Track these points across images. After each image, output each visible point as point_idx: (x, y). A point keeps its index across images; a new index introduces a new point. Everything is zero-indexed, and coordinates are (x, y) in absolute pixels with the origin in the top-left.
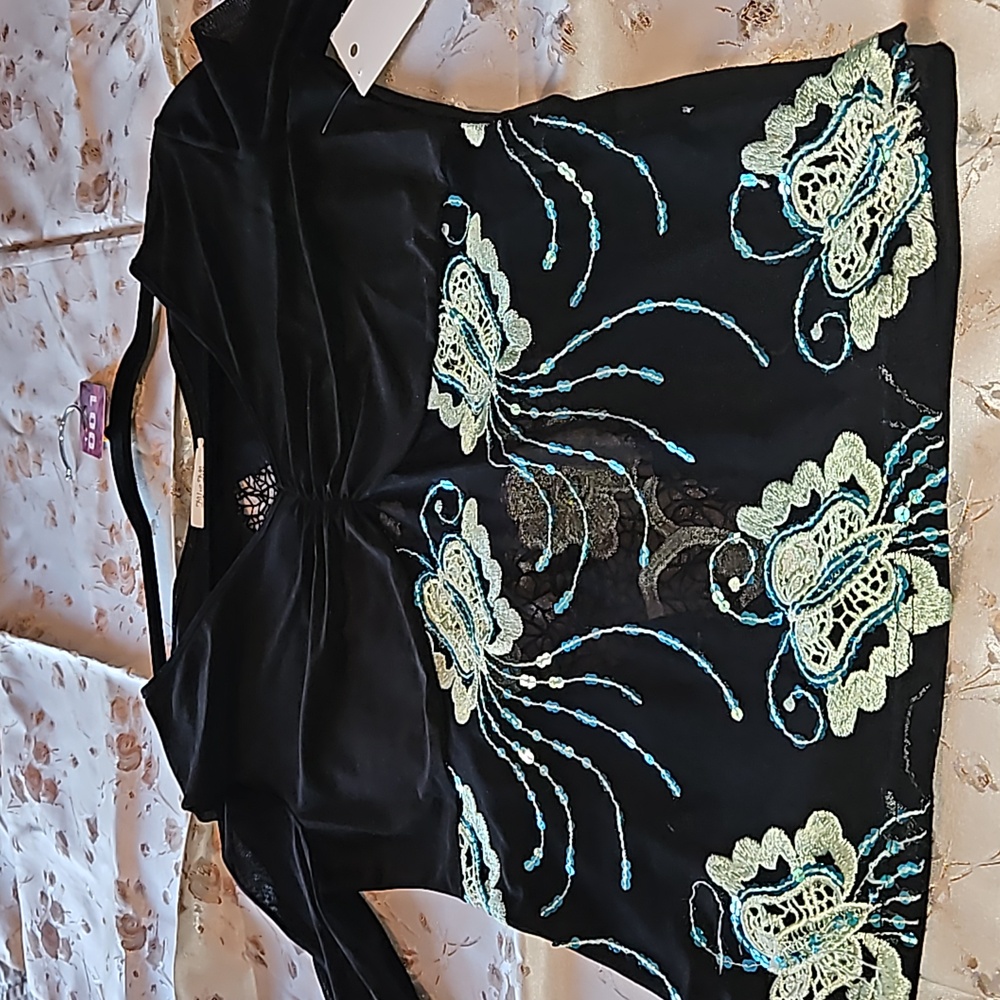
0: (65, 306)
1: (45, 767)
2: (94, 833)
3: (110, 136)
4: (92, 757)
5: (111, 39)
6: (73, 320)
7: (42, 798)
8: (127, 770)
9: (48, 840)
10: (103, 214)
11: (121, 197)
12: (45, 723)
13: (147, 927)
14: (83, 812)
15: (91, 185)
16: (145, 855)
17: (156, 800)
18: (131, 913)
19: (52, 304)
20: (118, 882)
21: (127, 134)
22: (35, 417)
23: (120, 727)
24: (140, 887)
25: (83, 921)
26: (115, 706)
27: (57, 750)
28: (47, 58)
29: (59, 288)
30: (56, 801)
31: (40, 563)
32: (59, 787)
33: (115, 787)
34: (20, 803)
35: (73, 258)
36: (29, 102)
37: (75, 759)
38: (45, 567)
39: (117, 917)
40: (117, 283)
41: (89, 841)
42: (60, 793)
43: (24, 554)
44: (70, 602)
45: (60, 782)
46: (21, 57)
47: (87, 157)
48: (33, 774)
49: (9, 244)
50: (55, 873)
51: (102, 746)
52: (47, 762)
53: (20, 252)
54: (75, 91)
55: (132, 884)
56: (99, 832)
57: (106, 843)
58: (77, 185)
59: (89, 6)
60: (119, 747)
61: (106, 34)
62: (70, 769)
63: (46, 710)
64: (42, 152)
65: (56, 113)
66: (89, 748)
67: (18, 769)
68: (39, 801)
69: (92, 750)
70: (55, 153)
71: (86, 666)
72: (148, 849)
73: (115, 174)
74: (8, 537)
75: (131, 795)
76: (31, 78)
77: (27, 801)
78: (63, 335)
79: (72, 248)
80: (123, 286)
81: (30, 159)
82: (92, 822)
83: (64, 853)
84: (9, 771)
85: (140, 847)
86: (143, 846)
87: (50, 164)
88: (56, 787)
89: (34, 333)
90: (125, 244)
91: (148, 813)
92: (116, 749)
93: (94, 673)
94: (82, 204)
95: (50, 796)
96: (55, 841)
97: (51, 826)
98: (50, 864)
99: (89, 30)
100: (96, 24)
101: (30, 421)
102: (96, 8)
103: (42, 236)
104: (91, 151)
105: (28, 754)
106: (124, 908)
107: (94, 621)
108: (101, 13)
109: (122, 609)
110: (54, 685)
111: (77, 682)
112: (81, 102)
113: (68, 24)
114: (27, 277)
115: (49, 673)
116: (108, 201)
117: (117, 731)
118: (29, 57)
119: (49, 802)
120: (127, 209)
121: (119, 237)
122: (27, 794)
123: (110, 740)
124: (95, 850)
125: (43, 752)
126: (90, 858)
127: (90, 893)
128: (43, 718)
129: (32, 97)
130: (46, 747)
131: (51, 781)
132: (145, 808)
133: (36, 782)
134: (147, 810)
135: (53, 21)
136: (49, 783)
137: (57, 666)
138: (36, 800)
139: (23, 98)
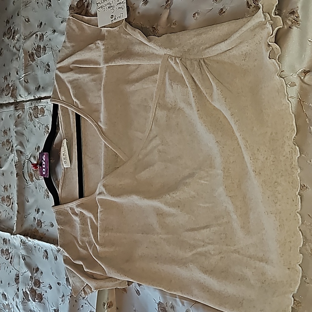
1: (38, 289)
4: (58, 286)
7: (36, 300)
12: (39, 272)
14: (53, 307)
27: (44, 282)
28: (57, 32)
30: (42, 302)
31: (41, 211)
32: (43, 296)
33: (70, 298)
34: (27, 302)
36: (49, 48)
37: (51, 286)
38: (43, 212)
42: (44, 299)
43: (35, 207)
45: (44, 294)
48: (33, 291)
49: (37, 98)
52: (39, 287)
53: (42, 100)
62: (49, 290)
63: (39, 267)
66: (57, 282)
67: (27, 289)
68: (35, 302)
69: (58, 283)
74: (28, 202)
75: (76, 301)
76: (50, 39)
77: (30, 301)
81: (48, 67)
82: (57, 310)
84: (23, 290)
89: (45, 129)
95: (39, 300)
97: (39, 311)
105: (31, 284)
110: (43, 258)
111: (54, 258)
114: (45, 109)
115: (42, 254)
118: (49, 32)
119: (39, 302)
122: (30, 298)
125: (37, 283)
128: (38, 271)
129: (50, 46)
130: (39, 281)
131: (40, 294)
132: (81, 306)
133: (34, 295)
134: (82, 307)
135: (61, 20)
136: (39, 295)
137: (46, 251)
138: (34, 301)
139: (46, 47)
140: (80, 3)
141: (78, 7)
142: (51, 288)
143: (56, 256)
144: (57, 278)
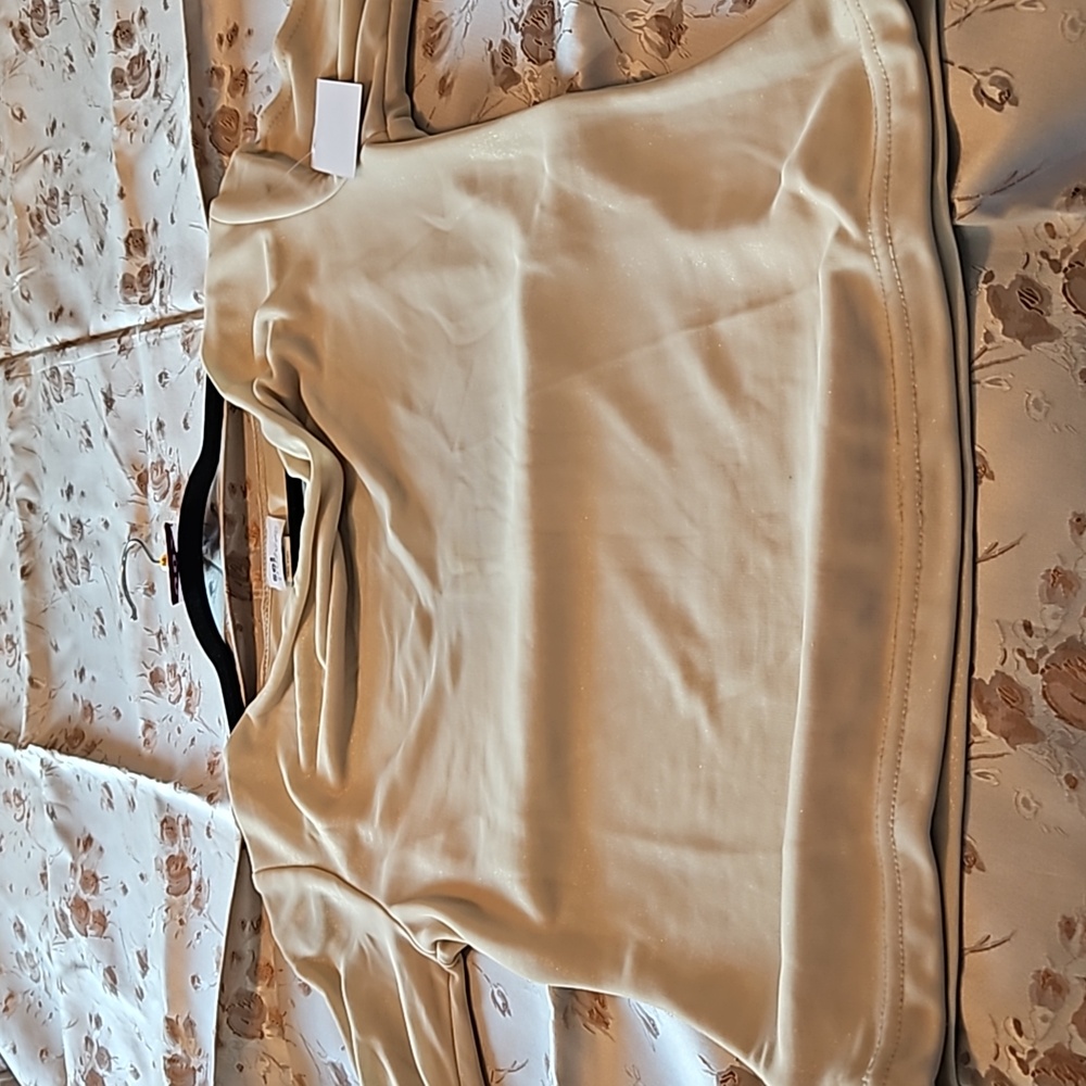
0: (109, 402)
1: (93, 897)
2: (144, 966)
3: (156, 225)
4: (142, 882)
5: (155, 126)
6: (117, 416)
7: (90, 932)
8: (177, 895)
9: (95, 978)
10: (150, 305)
11: (166, 287)
12: (93, 850)
13: (197, 1067)
14: (133, 944)
15: (136, 275)
16: (196, 988)
17: (206, 927)
18: (179, 1052)
19: (97, 401)
20: (168, 1020)
21: (173, 222)
22: (83, 521)
23: (169, 848)
24: (190, 1024)
25: (132, 1066)
26: (165, 825)
27: (107, 877)
28: (94, 150)
29: (103, 385)
30: (105, 935)
31: (88, 674)
32: (108, 918)
33: (165, 914)
34: (65, 939)
35: (119, 352)
36: (77, 195)
37: (124, 886)
38: (93, 679)
39: (165, 1058)
40: (160, 376)
41: (139, 976)
42: (110, 925)
43: (73, 667)
44: (118, 714)
45: (109, 913)
46: (69, 151)
47: (132, 249)
48: (80, 906)
49: (57, 343)
50: (101, 1015)
51: (152, 872)
52: (95, 892)
53: (68, 350)
54: (118, 181)
55: (181, 1022)
56: (149, 964)
57: (156, 978)
58: (121, 277)
59: (132, 95)
60: (168, 869)
61: (150, 121)
62: (121, 899)
63: (93, 835)
64: (89, 246)
65: (103, 206)
66: (138, 874)
67: (63, 901)
68: (86, 935)
69: (142, 877)
70: (102, 246)
71: (135, 784)
72: (199, 981)
73: (161, 263)
74: (56, 648)
75: (181, 922)
76: (78, 171)
77: (72, 936)
78: (106, 433)
79: (119, 342)
80: (166, 377)
81: (78, 254)
82: (142, 954)
83: (111, 991)
84: (54, 904)
85: (190, 979)
86: (193, 978)
87: (97, 258)
88: (105, 919)
89: (81, 433)
90: (167, 335)
91: (198, 941)
92: (165, 873)
93: (143, 791)
94: (127, 296)
95: (99, 928)
96: (102, 978)
97: (98, 962)
98: (96, 1004)
99: (133, 119)
100: (140, 112)
101: (78, 526)
102: (139, 96)
103: (88, 332)
104: (136, 241)
105: (74, 885)
106: (172, 1048)
107: (141, 734)
108: (145, 101)
109: (170, 720)
110: (102, 807)
111: (126, 803)
112: (125, 191)
113: (112, 114)
114: (74, 374)
115: (98, 794)
116: (155, 291)
117: (167, 852)
118: (77, 150)
119: (96, 936)
120: (172, 297)
121: (162, 328)
122: (72, 928)
123: (159, 862)
124: (145, 985)
125: (91, 881)
126: (140, 995)
127: (139, 1034)
128: (91, 844)
129: (79, 191)
130: (94, 876)
131: (100, 912)
132: (195, 936)
133: (83, 915)
134: (198, 938)
135: (99, 112)
136: (97, 915)
137: (106, 786)
138: (82, 934)
139: (71, 193)
140: (139, 64)
141: (135, 74)
142: (125, 890)
143: (132, 799)
144: (137, 861)
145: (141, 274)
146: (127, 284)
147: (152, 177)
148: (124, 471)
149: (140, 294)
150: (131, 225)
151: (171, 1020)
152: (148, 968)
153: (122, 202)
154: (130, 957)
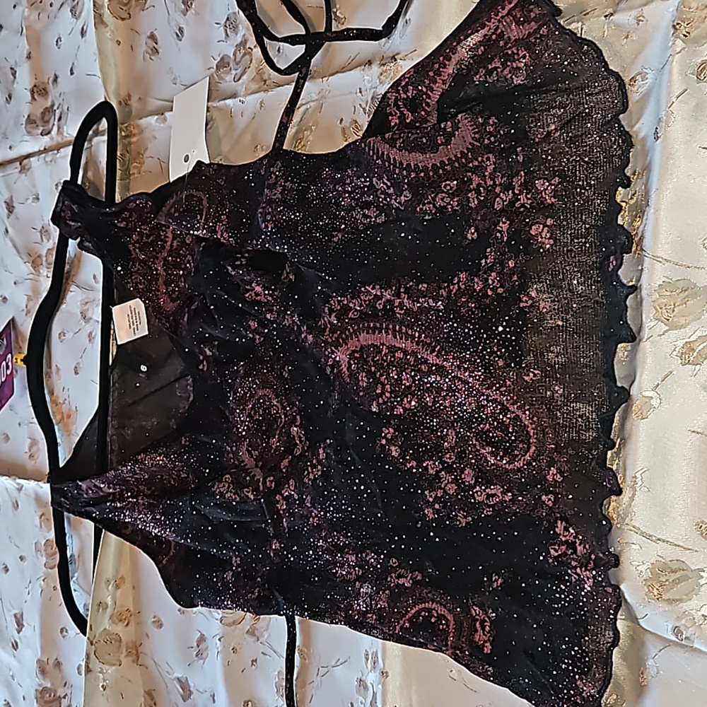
142: (7, 569)
143: (17, 502)
144: (18, 547)
145: (43, 114)
146: (30, 121)
147: (55, 43)
148: (21, 257)
149: (41, 128)
150: (36, 79)
151: (43, 661)
152: (23, 626)
153: (29, 62)
154: (8, 619)
